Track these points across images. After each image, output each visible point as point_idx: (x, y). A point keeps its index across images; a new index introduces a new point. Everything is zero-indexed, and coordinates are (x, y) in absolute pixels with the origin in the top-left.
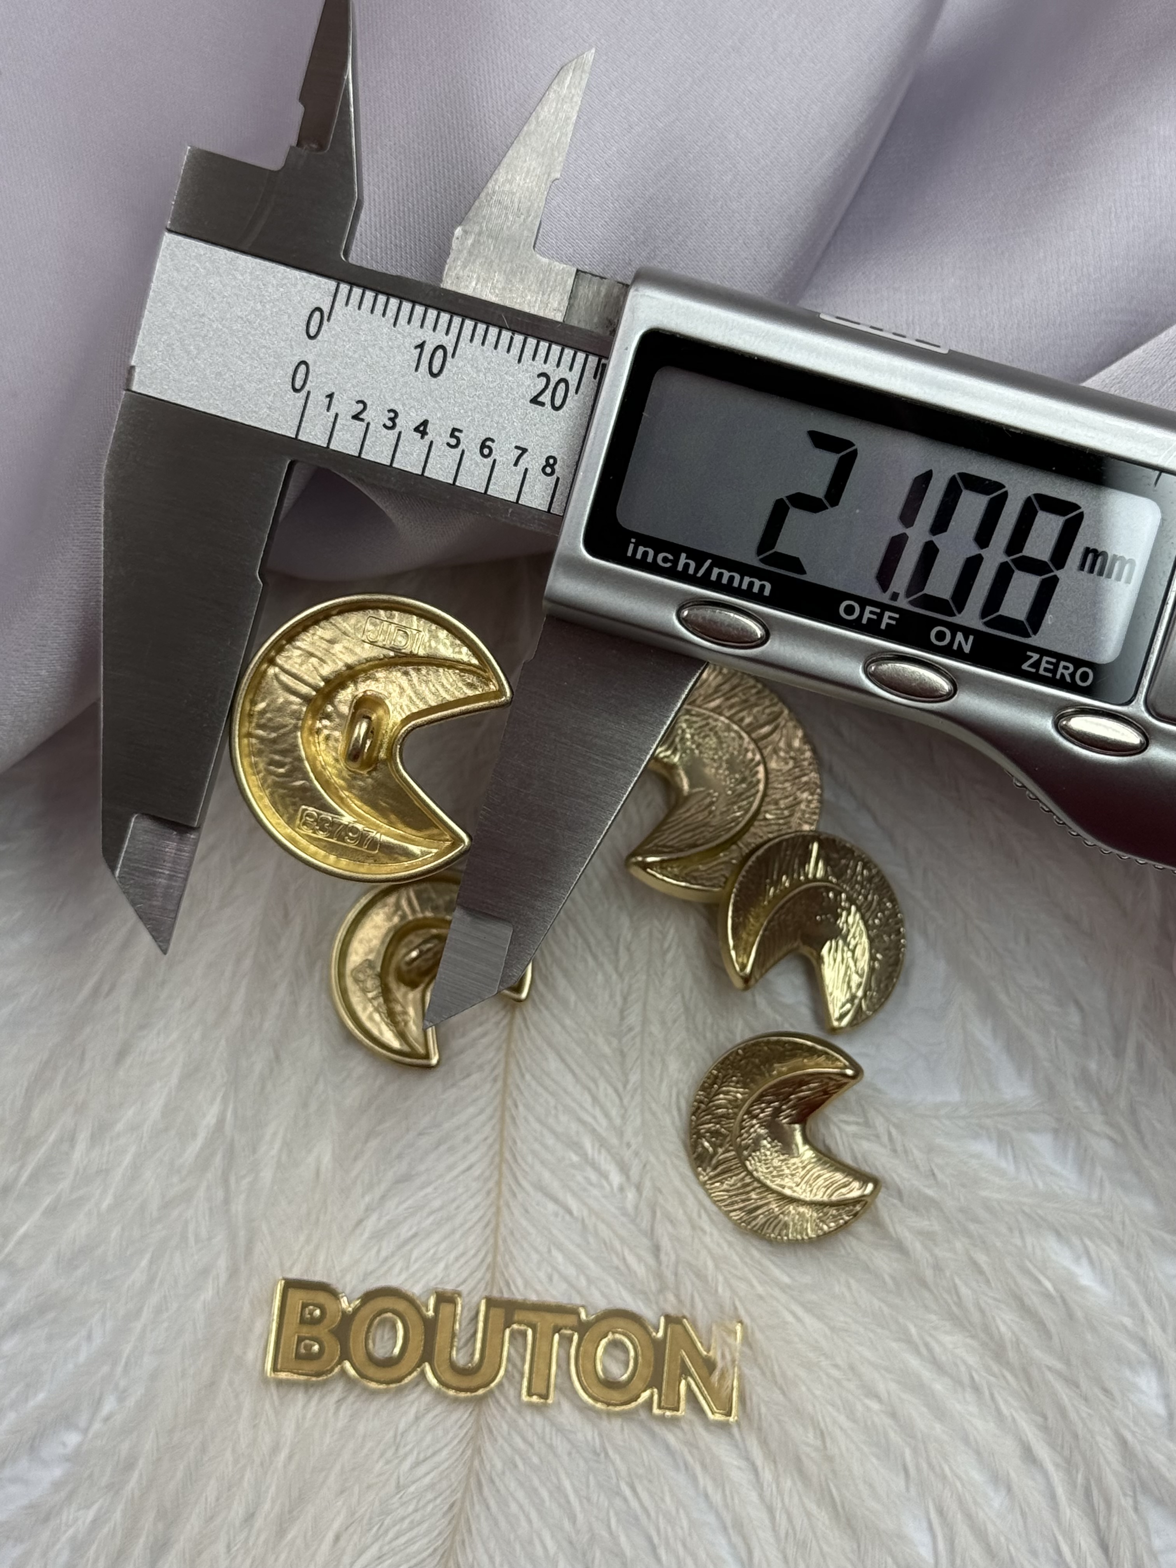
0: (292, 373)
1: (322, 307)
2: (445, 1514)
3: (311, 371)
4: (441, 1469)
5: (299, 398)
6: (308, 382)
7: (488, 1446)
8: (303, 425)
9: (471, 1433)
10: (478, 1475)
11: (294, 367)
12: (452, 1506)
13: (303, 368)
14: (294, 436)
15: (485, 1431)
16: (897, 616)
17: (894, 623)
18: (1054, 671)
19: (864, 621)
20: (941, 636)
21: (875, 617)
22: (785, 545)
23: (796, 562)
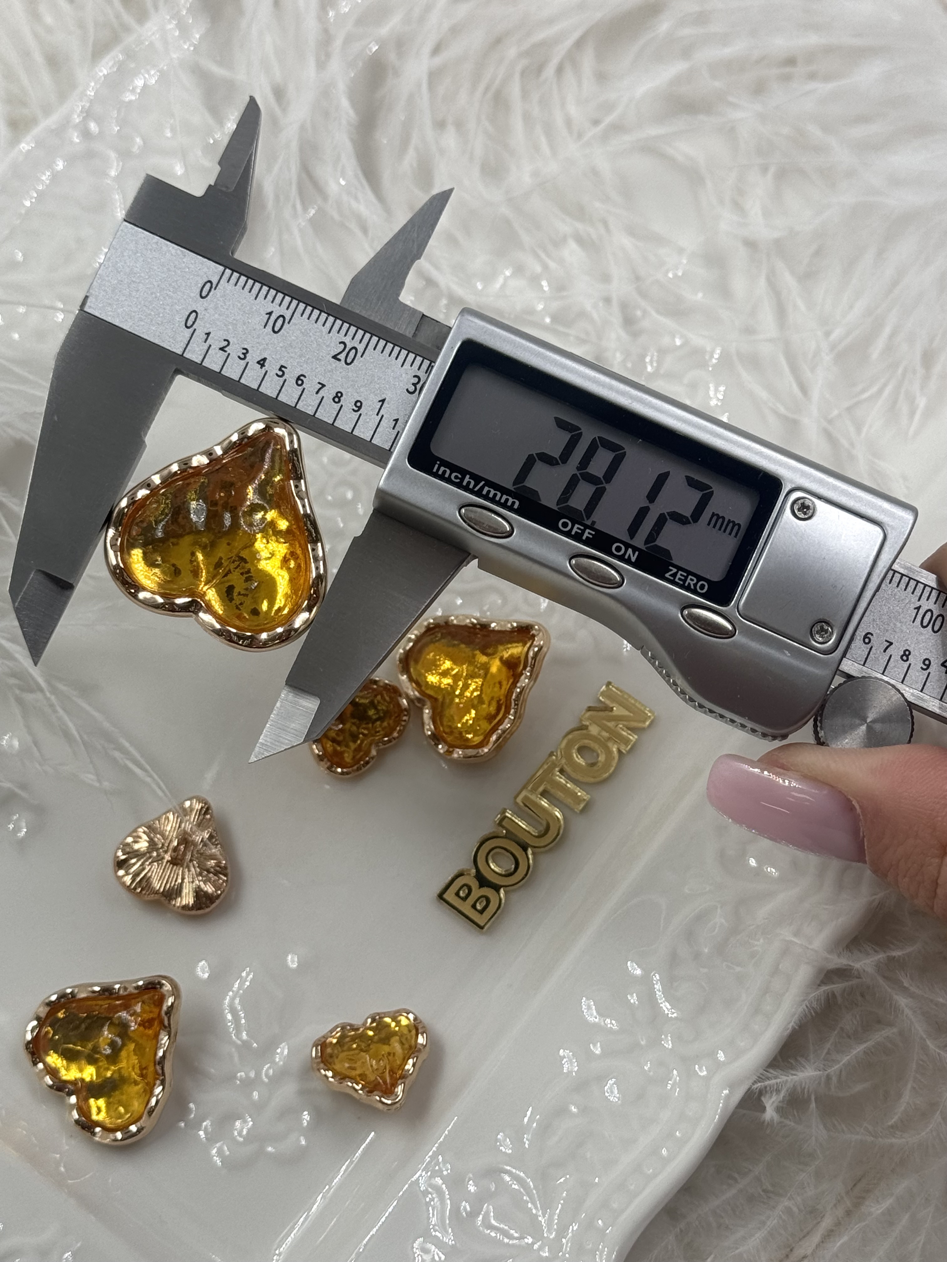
16: (594, 533)
17: (591, 536)
18: (685, 581)
19: (573, 533)
20: (618, 549)
21: (580, 531)
22: (531, 482)
23: (536, 493)
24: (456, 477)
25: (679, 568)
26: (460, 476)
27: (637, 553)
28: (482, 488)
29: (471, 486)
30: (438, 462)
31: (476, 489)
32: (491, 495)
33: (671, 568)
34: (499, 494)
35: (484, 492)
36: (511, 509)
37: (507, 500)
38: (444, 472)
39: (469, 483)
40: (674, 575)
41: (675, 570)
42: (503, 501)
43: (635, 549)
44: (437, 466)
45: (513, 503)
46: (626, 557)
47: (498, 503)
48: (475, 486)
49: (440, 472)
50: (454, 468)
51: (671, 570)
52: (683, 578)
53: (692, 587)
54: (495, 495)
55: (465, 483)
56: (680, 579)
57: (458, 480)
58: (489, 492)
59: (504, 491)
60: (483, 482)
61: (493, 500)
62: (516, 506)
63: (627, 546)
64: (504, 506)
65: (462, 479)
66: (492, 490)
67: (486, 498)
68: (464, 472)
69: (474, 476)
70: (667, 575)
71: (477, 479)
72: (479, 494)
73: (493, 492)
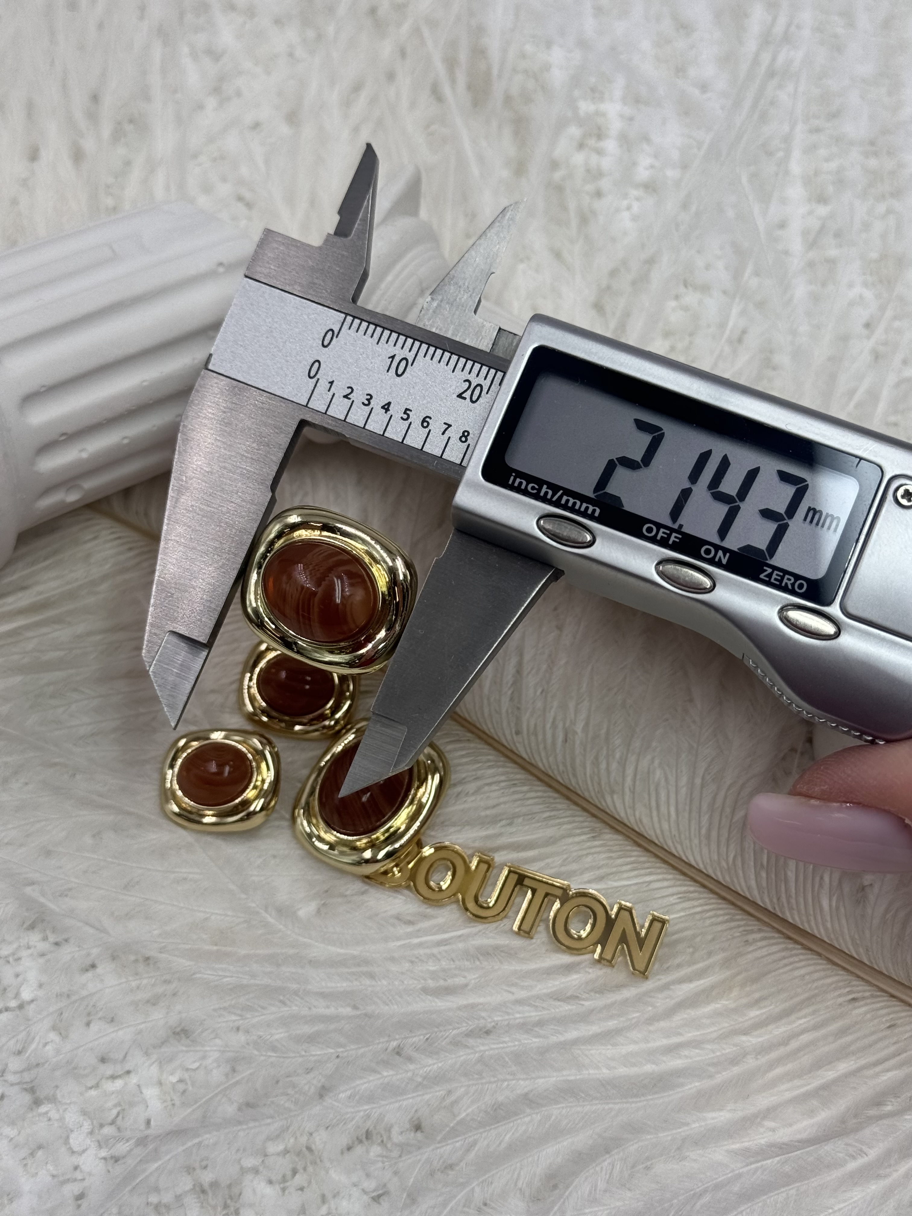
1: (333, 329)
3: (322, 366)
11: (311, 363)
13: (317, 364)
16: (680, 536)
17: (678, 540)
18: (781, 581)
19: (659, 538)
20: (708, 552)
21: (666, 536)
22: (612, 489)
23: (618, 499)
24: (533, 488)
25: (774, 568)
26: (536, 487)
27: (728, 555)
28: (560, 498)
29: (549, 497)
30: (514, 474)
31: (554, 499)
32: (570, 504)
33: (765, 568)
34: (578, 503)
35: (563, 502)
36: (591, 517)
37: (587, 508)
38: (521, 483)
39: (546, 493)
40: (770, 576)
41: (769, 570)
42: (582, 509)
43: (725, 550)
44: (512, 478)
45: (594, 511)
46: (717, 559)
47: (578, 512)
48: (553, 496)
49: (516, 484)
50: (530, 479)
51: (766, 571)
52: (779, 578)
53: (790, 587)
54: (574, 504)
55: (542, 494)
56: (776, 579)
57: (535, 491)
58: (568, 501)
59: (583, 498)
60: (561, 492)
61: (572, 510)
62: (597, 514)
63: (717, 548)
64: (584, 514)
65: (539, 490)
66: (571, 499)
67: (565, 507)
68: (540, 482)
69: (551, 486)
70: (762, 576)
71: (555, 488)
72: (557, 504)
73: (572, 501)
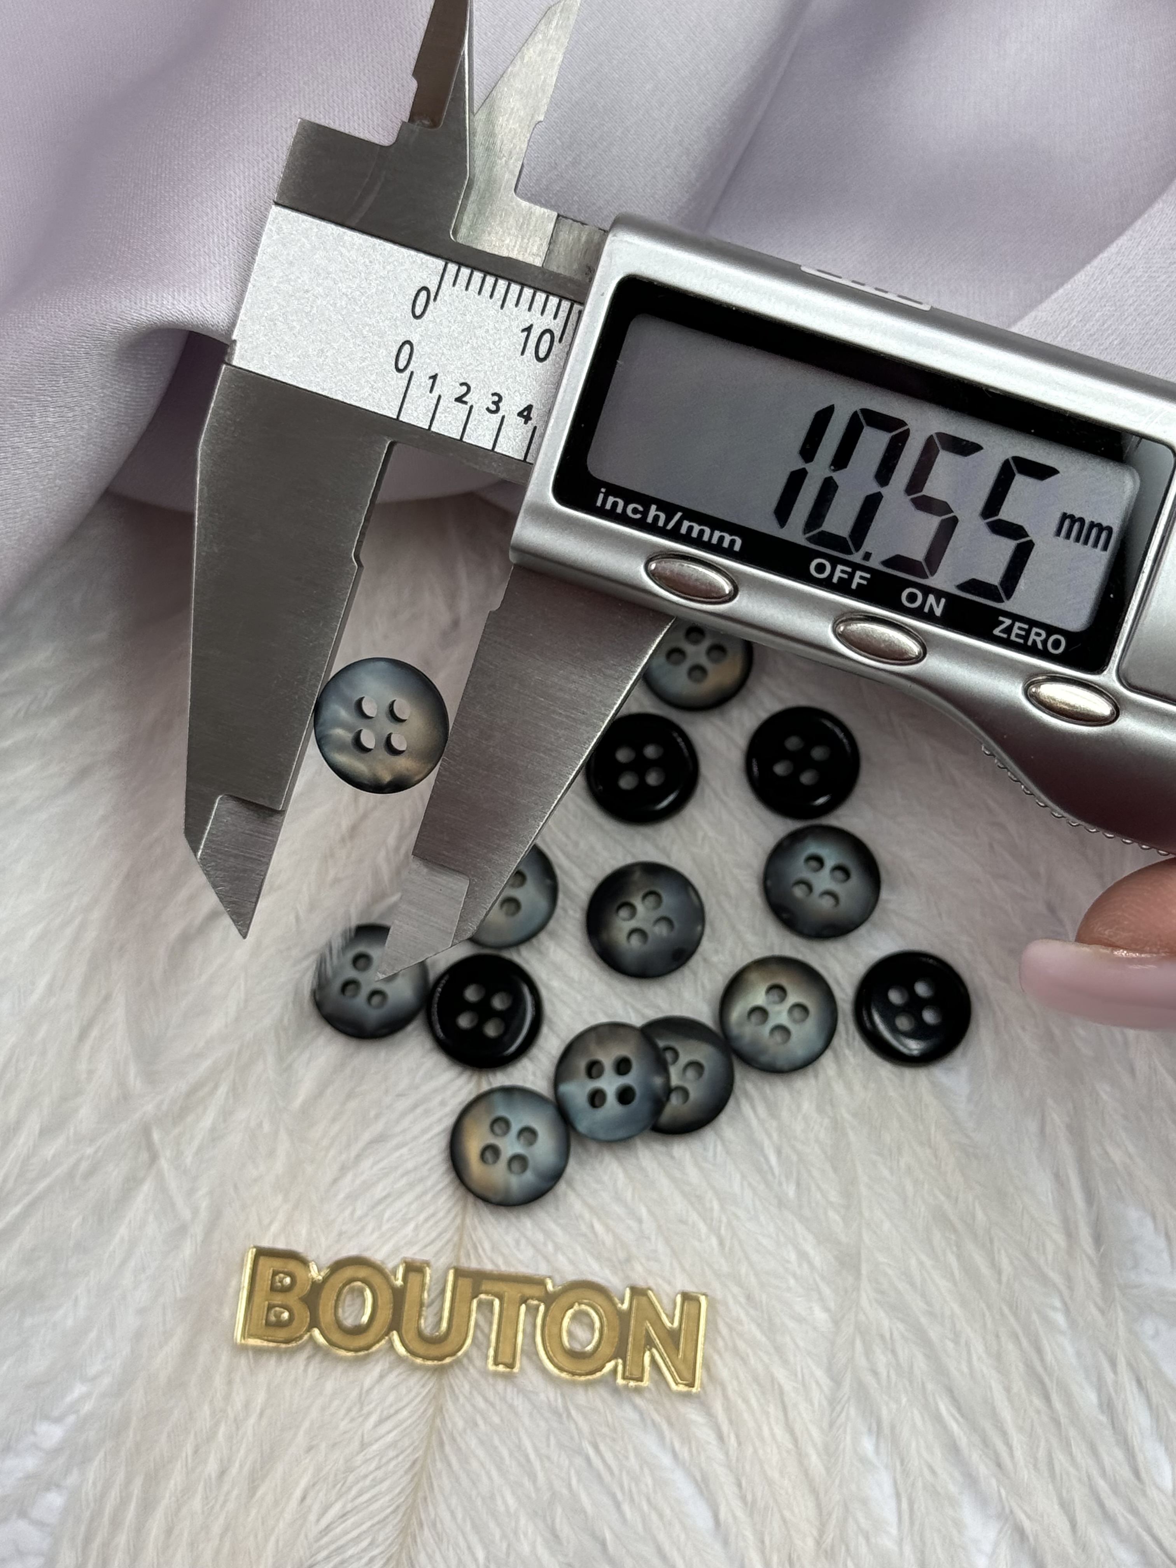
0: (395, 353)
1: (429, 287)
2: (406, 1472)
3: (415, 351)
4: (404, 1425)
5: (401, 378)
6: (412, 362)
7: (450, 1406)
8: (405, 406)
9: (434, 1391)
10: (439, 1433)
11: (398, 346)
12: (414, 1463)
13: (407, 347)
14: (395, 417)
15: (447, 1390)
16: (869, 578)
17: (864, 583)
18: (1026, 638)
19: (835, 580)
20: (912, 598)
21: (845, 576)
24: (635, 511)
26: (641, 509)
27: (942, 600)
28: (679, 524)
29: (661, 524)
30: (603, 490)
31: (669, 528)
32: (695, 535)
33: (1001, 618)
34: (708, 531)
35: (683, 530)
36: (728, 554)
37: (722, 539)
38: (615, 505)
39: (656, 518)
40: (1008, 630)
41: (1007, 622)
42: (714, 541)
43: (939, 595)
44: (601, 497)
45: (732, 543)
46: (926, 609)
47: (708, 547)
48: (667, 522)
49: (608, 507)
50: (629, 496)
51: (1002, 622)
52: (1023, 633)
53: (1039, 646)
54: (701, 533)
55: (649, 520)
56: (1018, 636)
57: (638, 516)
58: (690, 529)
59: (715, 524)
60: (679, 514)
61: (698, 543)
62: (736, 548)
63: (926, 591)
64: (718, 550)
65: (645, 514)
66: (695, 526)
67: (687, 540)
70: (995, 633)
73: (697, 528)
